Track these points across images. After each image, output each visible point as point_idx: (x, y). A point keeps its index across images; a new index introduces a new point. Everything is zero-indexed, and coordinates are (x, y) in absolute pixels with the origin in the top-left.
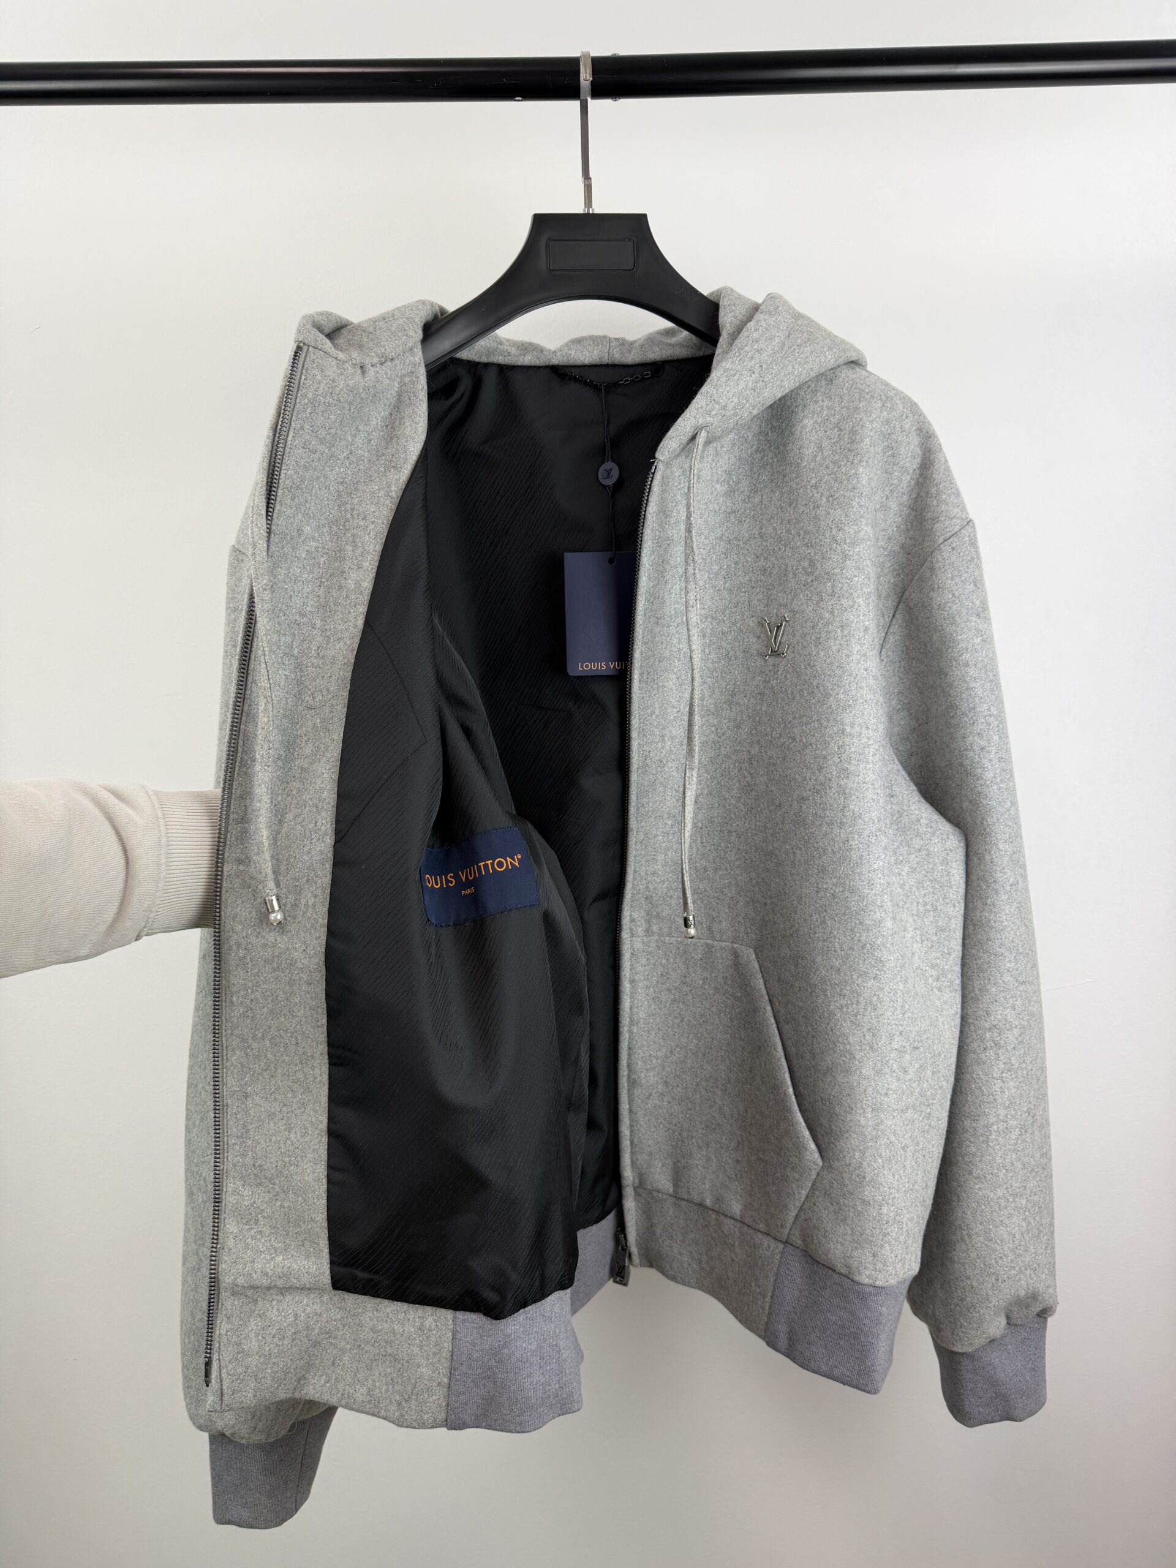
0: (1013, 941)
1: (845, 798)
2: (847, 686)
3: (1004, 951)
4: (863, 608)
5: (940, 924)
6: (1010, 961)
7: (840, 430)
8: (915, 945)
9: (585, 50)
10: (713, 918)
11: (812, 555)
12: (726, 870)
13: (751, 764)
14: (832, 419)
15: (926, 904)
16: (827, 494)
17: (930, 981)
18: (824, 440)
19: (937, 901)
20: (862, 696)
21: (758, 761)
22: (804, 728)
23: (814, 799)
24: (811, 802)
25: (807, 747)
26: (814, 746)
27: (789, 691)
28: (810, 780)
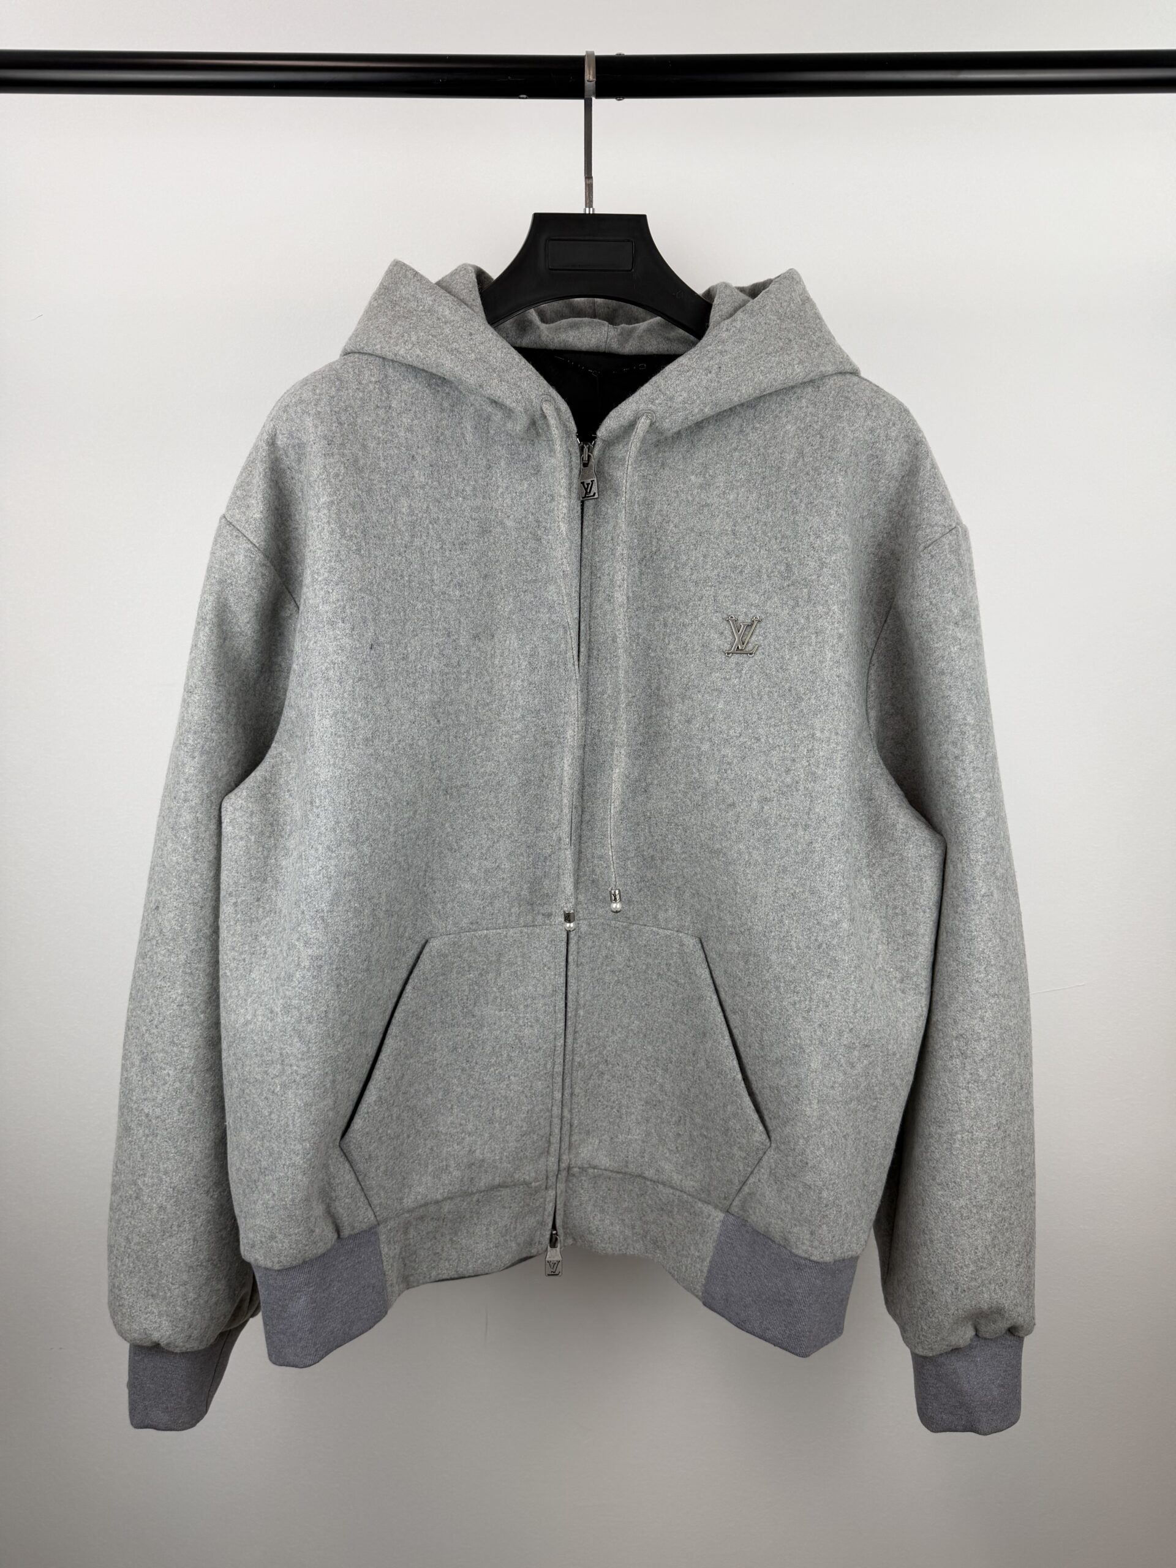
0: (983, 952)
1: (811, 801)
3: (972, 961)
4: (838, 615)
5: (908, 928)
6: (979, 972)
7: (822, 437)
8: (880, 947)
9: (590, 50)
10: (659, 906)
11: (789, 559)
12: (673, 861)
13: (700, 760)
14: (814, 425)
15: (895, 908)
16: (805, 500)
17: (894, 982)
18: (805, 446)
19: (906, 905)
20: (833, 702)
21: (707, 758)
22: (772, 729)
23: (778, 800)
24: (775, 803)
25: (774, 748)
26: (783, 749)
27: (755, 692)
28: (776, 781)
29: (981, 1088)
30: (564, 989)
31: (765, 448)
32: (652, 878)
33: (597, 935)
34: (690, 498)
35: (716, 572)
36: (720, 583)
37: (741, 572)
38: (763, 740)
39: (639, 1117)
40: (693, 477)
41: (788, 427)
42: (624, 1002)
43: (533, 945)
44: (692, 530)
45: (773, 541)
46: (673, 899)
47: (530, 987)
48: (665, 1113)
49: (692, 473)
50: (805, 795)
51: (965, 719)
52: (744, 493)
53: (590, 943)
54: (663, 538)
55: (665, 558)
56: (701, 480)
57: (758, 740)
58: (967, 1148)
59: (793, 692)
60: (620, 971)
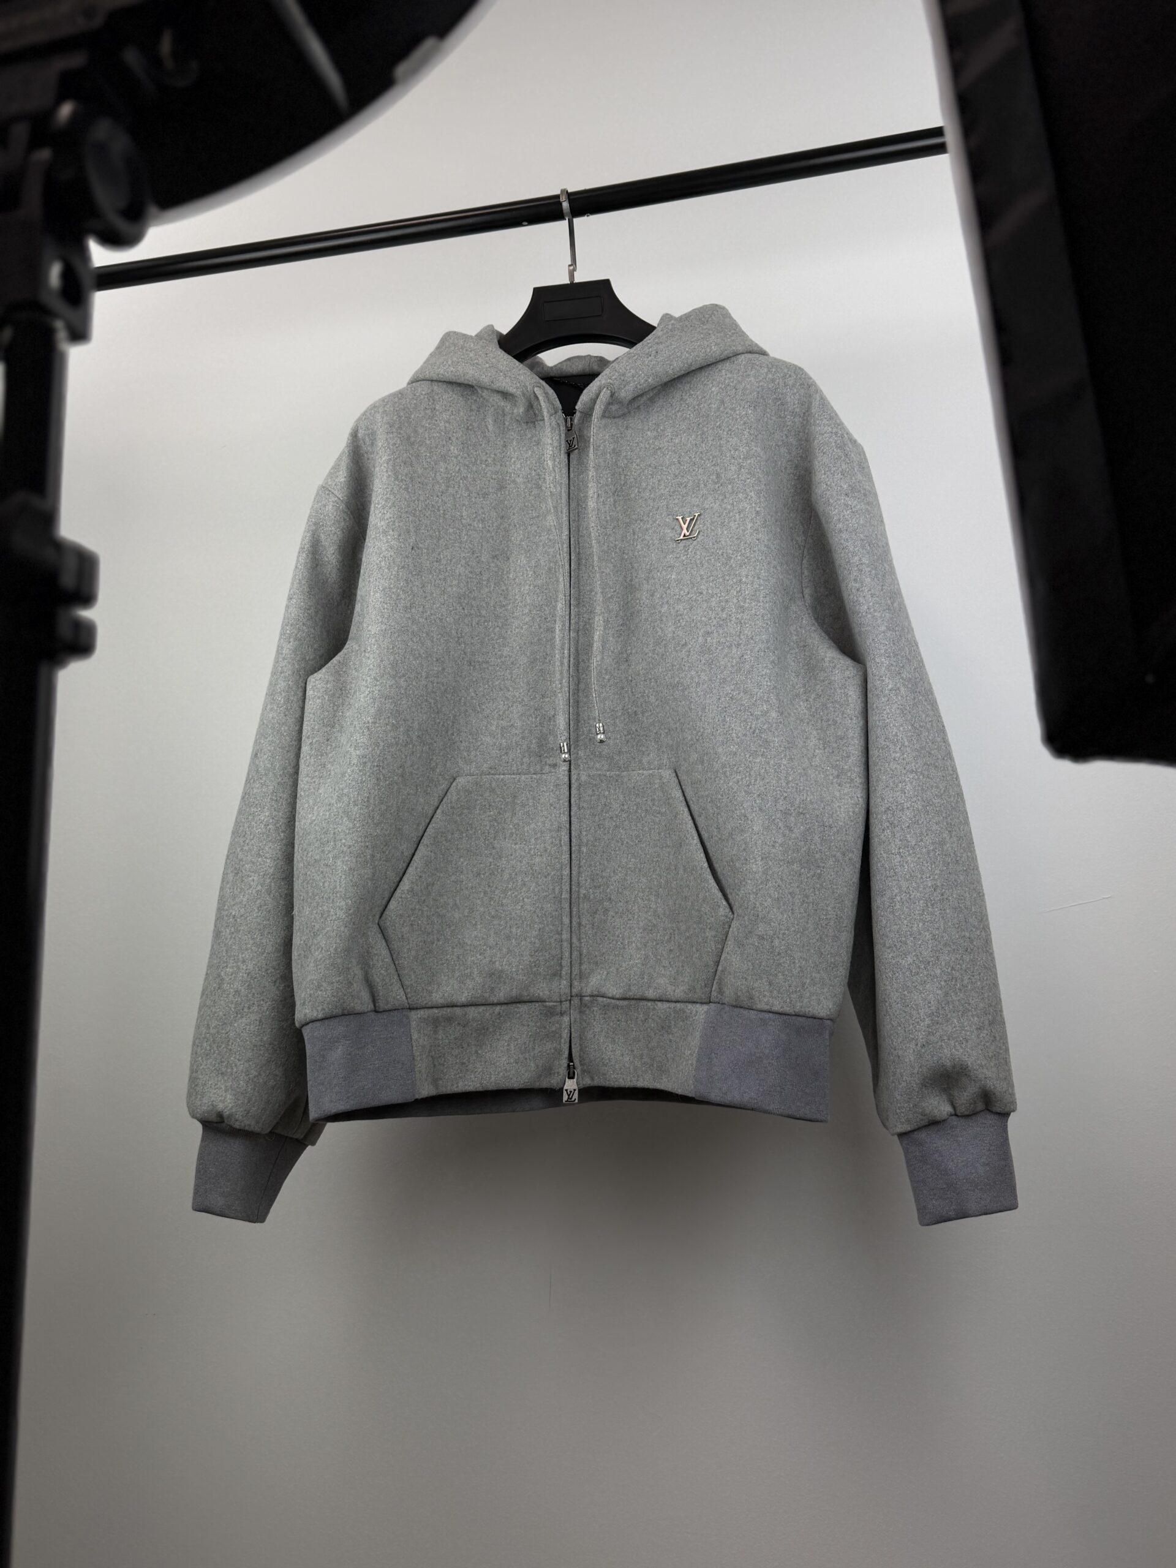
0: (896, 735)
2: (743, 551)
3: (888, 744)
4: (755, 498)
5: (839, 733)
6: (895, 752)
8: (817, 751)
11: (718, 470)
15: (828, 720)
16: (727, 430)
17: (831, 778)
19: (837, 717)
20: (755, 557)
22: (711, 584)
23: (717, 632)
24: (715, 635)
25: (712, 596)
26: (719, 595)
27: (698, 562)
28: (715, 618)
29: (911, 852)
30: (568, 826)
31: (698, 405)
32: (636, 731)
33: (596, 785)
34: (647, 446)
35: (667, 490)
36: (670, 496)
37: (685, 486)
38: (705, 593)
39: (639, 944)
40: (649, 433)
41: (713, 389)
42: (622, 844)
43: (542, 789)
44: (650, 466)
45: (707, 462)
46: (653, 744)
47: (539, 824)
48: (659, 935)
49: (648, 430)
50: (737, 624)
51: (860, 560)
52: (685, 437)
53: (590, 792)
54: (629, 474)
55: (631, 487)
56: (655, 433)
57: (701, 593)
58: (907, 907)
59: (725, 555)
60: (617, 816)
